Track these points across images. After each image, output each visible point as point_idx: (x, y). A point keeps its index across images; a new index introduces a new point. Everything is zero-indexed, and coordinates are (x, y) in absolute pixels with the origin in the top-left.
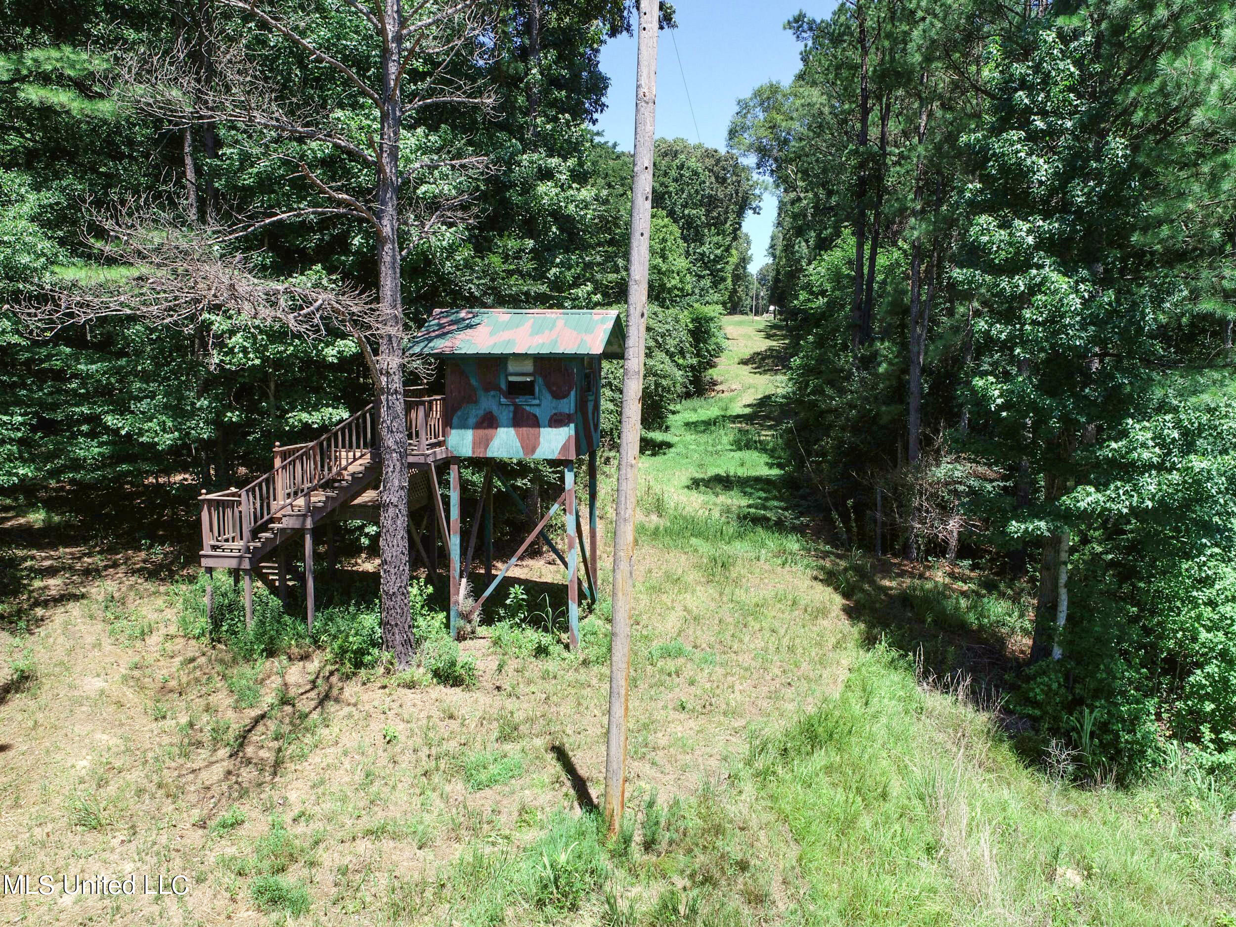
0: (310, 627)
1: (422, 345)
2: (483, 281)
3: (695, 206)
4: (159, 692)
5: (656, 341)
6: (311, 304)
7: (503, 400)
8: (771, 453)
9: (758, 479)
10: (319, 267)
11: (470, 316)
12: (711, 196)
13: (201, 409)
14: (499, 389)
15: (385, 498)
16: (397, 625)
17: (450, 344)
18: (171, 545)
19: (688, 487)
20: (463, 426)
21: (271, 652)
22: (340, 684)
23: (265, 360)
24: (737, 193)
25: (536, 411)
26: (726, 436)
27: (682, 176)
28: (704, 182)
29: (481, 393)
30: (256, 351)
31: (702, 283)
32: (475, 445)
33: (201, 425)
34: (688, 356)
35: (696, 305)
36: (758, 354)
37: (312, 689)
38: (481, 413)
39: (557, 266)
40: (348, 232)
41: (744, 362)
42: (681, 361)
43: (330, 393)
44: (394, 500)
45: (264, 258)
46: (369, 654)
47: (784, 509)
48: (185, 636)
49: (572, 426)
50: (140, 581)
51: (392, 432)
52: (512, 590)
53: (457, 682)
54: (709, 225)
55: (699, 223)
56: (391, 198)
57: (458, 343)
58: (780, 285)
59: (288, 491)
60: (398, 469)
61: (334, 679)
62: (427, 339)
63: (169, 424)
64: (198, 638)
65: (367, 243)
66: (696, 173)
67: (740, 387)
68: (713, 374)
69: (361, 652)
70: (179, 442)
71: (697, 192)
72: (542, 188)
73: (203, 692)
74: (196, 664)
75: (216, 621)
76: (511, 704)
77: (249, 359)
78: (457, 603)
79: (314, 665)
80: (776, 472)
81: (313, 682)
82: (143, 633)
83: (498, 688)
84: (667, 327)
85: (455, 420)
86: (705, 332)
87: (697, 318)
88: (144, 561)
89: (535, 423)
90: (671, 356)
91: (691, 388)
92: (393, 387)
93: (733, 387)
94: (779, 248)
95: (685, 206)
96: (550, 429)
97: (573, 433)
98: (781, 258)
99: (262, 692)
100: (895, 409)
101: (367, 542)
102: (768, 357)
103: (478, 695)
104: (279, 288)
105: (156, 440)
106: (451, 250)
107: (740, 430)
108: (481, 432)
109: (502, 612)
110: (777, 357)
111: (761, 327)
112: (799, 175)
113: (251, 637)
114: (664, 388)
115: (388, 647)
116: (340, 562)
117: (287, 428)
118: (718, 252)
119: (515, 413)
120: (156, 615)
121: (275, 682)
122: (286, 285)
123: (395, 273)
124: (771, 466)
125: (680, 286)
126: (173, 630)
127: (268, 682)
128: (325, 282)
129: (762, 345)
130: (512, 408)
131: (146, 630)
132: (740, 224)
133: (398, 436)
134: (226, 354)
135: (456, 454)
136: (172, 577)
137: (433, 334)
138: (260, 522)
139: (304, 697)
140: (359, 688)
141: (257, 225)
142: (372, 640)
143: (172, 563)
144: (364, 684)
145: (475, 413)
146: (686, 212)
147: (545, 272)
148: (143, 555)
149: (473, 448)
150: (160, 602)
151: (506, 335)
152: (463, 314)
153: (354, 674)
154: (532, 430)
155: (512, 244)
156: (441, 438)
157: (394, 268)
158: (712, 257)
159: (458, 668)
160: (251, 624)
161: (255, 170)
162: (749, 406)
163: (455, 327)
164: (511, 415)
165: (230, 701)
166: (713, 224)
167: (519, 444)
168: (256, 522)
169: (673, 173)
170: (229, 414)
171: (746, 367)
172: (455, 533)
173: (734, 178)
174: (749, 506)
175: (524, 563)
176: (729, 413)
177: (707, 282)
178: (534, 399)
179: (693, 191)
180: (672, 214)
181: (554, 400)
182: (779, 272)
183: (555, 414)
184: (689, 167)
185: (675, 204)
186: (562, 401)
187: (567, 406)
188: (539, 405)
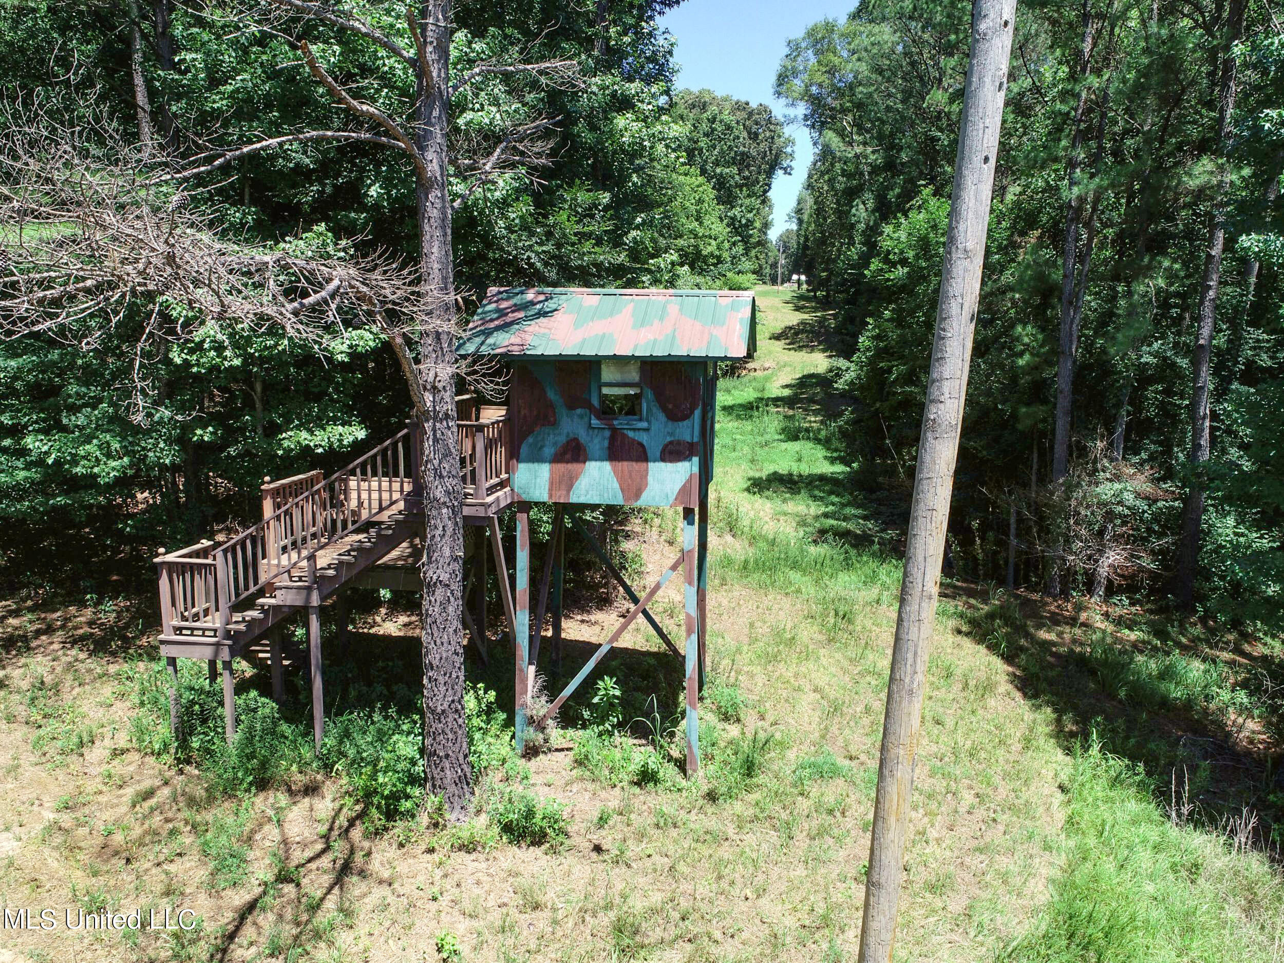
0: (318, 744)
1: (478, 340)
2: (544, 248)
3: (728, 164)
4: (99, 855)
6: (321, 286)
7: (594, 422)
8: (826, 443)
9: (822, 478)
10: (322, 227)
11: (542, 298)
12: (743, 154)
13: (161, 422)
14: (588, 405)
15: (430, 573)
16: (447, 756)
17: (517, 341)
18: (125, 599)
19: (748, 490)
20: (536, 458)
21: (262, 784)
22: (366, 844)
23: (248, 359)
24: (771, 150)
25: (643, 438)
26: (772, 422)
27: (713, 130)
28: (738, 138)
29: (562, 411)
30: (236, 345)
31: (734, 250)
32: (553, 485)
33: (162, 445)
35: (729, 275)
36: (790, 328)
37: (324, 851)
38: (562, 439)
39: (637, 228)
40: (360, 179)
41: (776, 337)
43: (337, 401)
44: (445, 577)
45: (244, 214)
46: (408, 797)
47: (865, 518)
48: (139, 751)
49: (696, 460)
50: (82, 656)
51: (441, 477)
52: (601, 684)
53: (538, 839)
54: (741, 187)
55: (732, 183)
56: (440, 118)
57: (530, 339)
58: (808, 252)
59: (282, 543)
60: (449, 532)
61: (356, 834)
62: (482, 332)
63: (116, 445)
64: (159, 754)
65: (388, 193)
66: (729, 127)
67: (773, 365)
69: (395, 797)
70: (130, 472)
71: (730, 148)
72: (621, 121)
73: (162, 858)
74: (152, 802)
75: (183, 733)
76: (619, 878)
77: (225, 358)
78: (524, 706)
79: (324, 806)
80: (839, 468)
81: (326, 837)
82: (81, 744)
83: (598, 849)
85: (524, 450)
88: (91, 624)
89: (641, 455)
92: (442, 408)
93: (767, 365)
94: (807, 211)
95: (717, 163)
96: (662, 465)
97: (696, 470)
98: (809, 223)
99: (251, 855)
100: (1040, 411)
101: (388, 596)
102: (802, 331)
103: (569, 860)
104: (267, 258)
105: (96, 470)
106: (504, 204)
107: (785, 417)
108: (561, 467)
109: (586, 714)
110: (812, 332)
111: (788, 298)
112: (855, 129)
113: (234, 760)
115: (434, 786)
116: (353, 622)
117: (280, 452)
118: (750, 216)
119: (612, 439)
120: (102, 711)
121: (270, 835)
122: (278, 254)
123: (445, 235)
124: (832, 461)
126: (122, 741)
127: (258, 837)
128: (331, 249)
129: (794, 318)
130: (607, 433)
131: (85, 740)
132: (769, 185)
133: (450, 483)
134: (192, 351)
135: (525, 497)
136: (125, 650)
137: (492, 325)
138: (243, 597)
139: (313, 866)
140: (392, 852)
141: (229, 155)
142: (411, 775)
143: (127, 626)
144: (401, 845)
145: (553, 440)
146: (718, 170)
147: (621, 236)
148: (89, 613)
149: (550, 490)
150: (107, 690)
151: (597, 328)
152: (530, 295)
153: (386, 829)
154: (635, 466)
155: (583, 197)
156: (504, 476)
157: (443, 227)
158: (744, 221)
159: (537, 819)
160: (234, 737)
161: (229, 88)
162: (787, 386)
163: (521, 315)
164: (606, 443)
165: (202, 874)
166: (746, 185)
167: (616, 485)
168: (237, 595)
169: (705, 127)
170: (199, 432)
171: (777, 343)
172: (522, 608)
173: (768, 134)
174: (826, 515)
175: (593, 618)
176: (767, 395)
177: (740, 249)
178: (641, 420)
179: (725, 148)
180: (703, 172)
181: (670, 423)
182: (807, 239)
183: (671, 443)
184: (721, 122)
185: (706, 161)
186: (680, 424)
187: (689, 431)
188: (647, 430)
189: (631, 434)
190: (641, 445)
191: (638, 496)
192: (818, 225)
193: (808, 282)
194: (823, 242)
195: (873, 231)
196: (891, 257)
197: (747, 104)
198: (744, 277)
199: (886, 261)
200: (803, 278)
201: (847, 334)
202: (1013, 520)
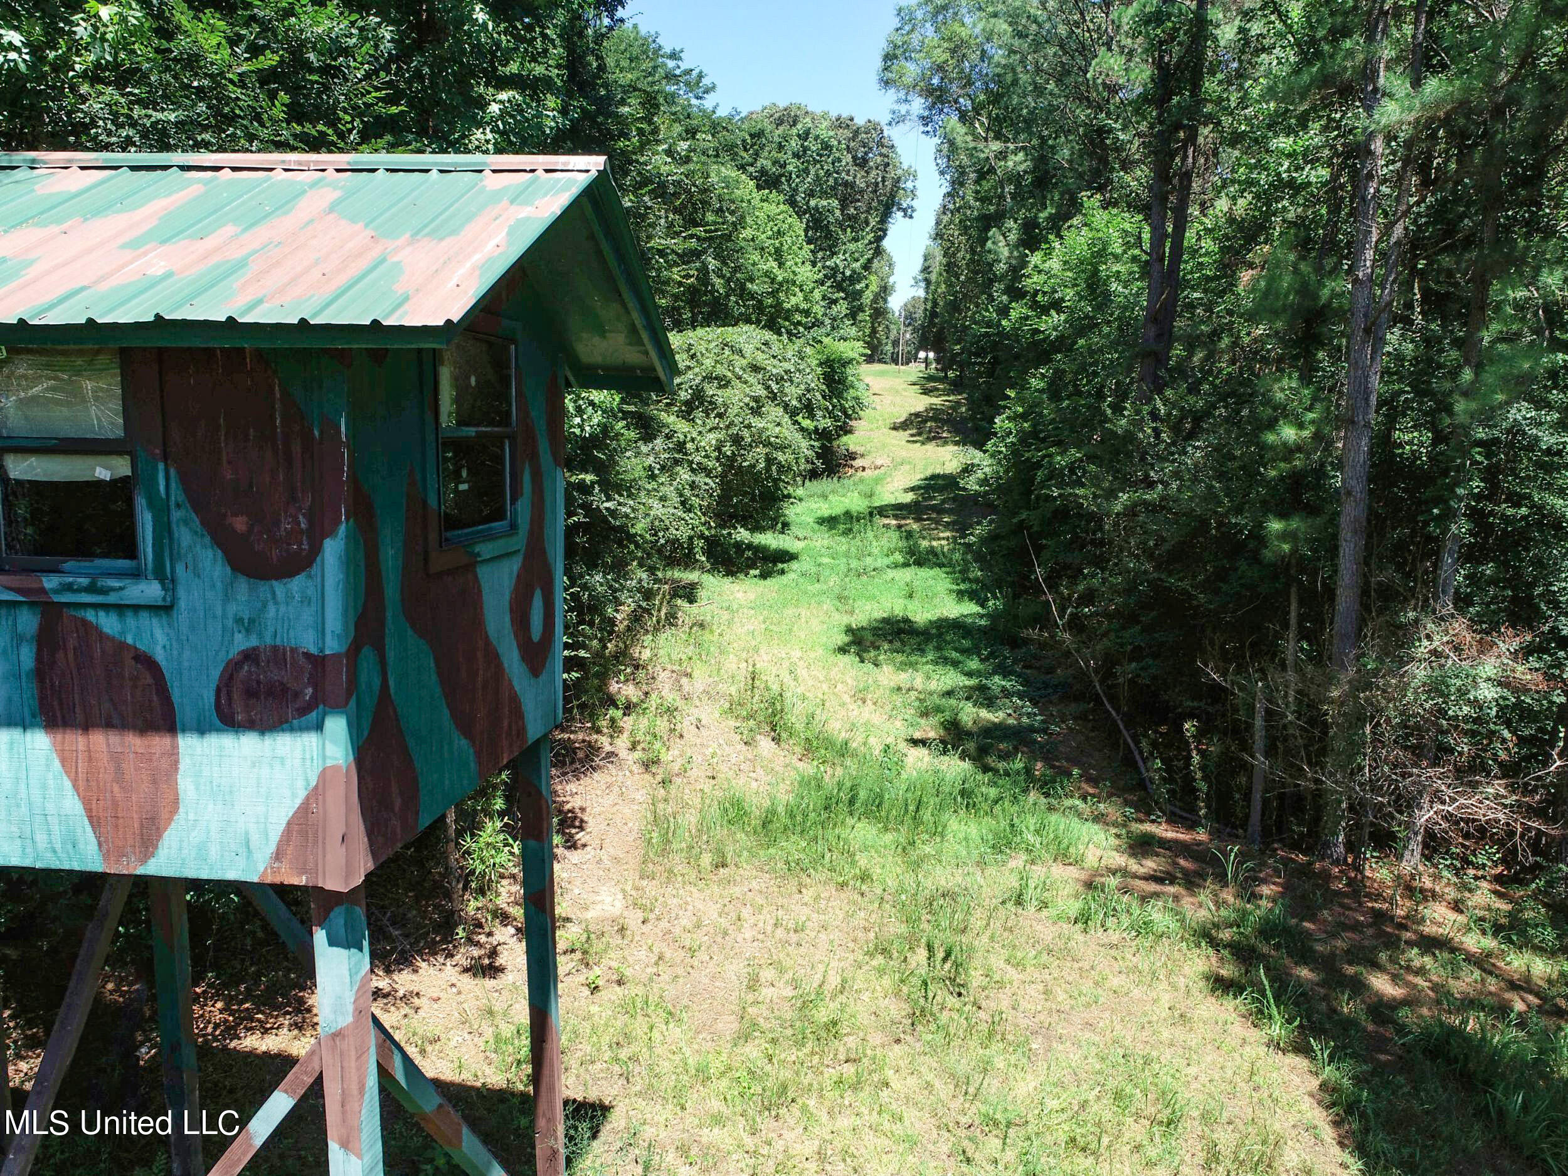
3: (824, 194)
5: (768, 388)
12: (846, 183)
24: (884, 182)
25: (153, 640)
27: (805, 149)
28: (840, 160)
31: (835, 309)
34: (819, 413)
35: (826, 340)
36: (917, 415)
41: (903, 426)
42: (807, 423)
49: (337, 726)
54: (843, 227)
55: (832, 220)
58: (937, 321)
66: (827, 146)
67: (888, 462)
68: (849, 442)
71: (828, 174)
80: (970, 608)
84: (786, 365)
86: (839, 382)
87: (828, 360)
90: (793, 413)
91: (818, 463)
93: (879, 462)
94: (936, 268)
95: (811, 194)
96: (225, 740)
98: (938, 284)
102: (930, 419)
107: (899, 530)
110: (941, 420)
111: (913, 379)
112: (991, 134)
114: (780, 466)
118: (855, 267)
119: (47, 645)
124: (959, 596)
125: (804, 306)
129: (921, 403)
130: (27, 624)
132: (885, 231)
146: (813, 203)
154: (135, 744)
158: (848, 273)
162: (912, 489)
166: (850, 225)
167: (73, 804)
169: (794, 144)
171: (899, 434)
173: (879, 159)
176: (877, 502)
177: (840, 310)
178: (136, 575)
179: (822, 173)
180: (792, 202)
181: (243, 585)
182: (935, 303)
183: (249, 656)
184: (817, 138)
185: (795, 190)
186: (279, 587)
187: (308, 616)
188: (164, 609)
189: (108, 624)
190: (148, 662)
191: (148, 843)
192: (950, 285)
193: (938, 361)
194: (954, 307)
195: (1017, 270)
196: (1039, 298)
197: (852, 119)
198: (847, 344)
199: (1035, 305)
200: (931, 355)
201: (981, 420)
202: (1259, 722)
